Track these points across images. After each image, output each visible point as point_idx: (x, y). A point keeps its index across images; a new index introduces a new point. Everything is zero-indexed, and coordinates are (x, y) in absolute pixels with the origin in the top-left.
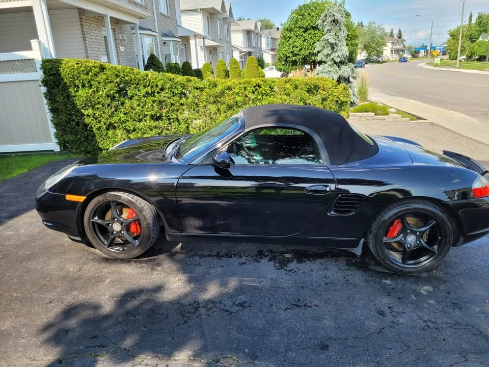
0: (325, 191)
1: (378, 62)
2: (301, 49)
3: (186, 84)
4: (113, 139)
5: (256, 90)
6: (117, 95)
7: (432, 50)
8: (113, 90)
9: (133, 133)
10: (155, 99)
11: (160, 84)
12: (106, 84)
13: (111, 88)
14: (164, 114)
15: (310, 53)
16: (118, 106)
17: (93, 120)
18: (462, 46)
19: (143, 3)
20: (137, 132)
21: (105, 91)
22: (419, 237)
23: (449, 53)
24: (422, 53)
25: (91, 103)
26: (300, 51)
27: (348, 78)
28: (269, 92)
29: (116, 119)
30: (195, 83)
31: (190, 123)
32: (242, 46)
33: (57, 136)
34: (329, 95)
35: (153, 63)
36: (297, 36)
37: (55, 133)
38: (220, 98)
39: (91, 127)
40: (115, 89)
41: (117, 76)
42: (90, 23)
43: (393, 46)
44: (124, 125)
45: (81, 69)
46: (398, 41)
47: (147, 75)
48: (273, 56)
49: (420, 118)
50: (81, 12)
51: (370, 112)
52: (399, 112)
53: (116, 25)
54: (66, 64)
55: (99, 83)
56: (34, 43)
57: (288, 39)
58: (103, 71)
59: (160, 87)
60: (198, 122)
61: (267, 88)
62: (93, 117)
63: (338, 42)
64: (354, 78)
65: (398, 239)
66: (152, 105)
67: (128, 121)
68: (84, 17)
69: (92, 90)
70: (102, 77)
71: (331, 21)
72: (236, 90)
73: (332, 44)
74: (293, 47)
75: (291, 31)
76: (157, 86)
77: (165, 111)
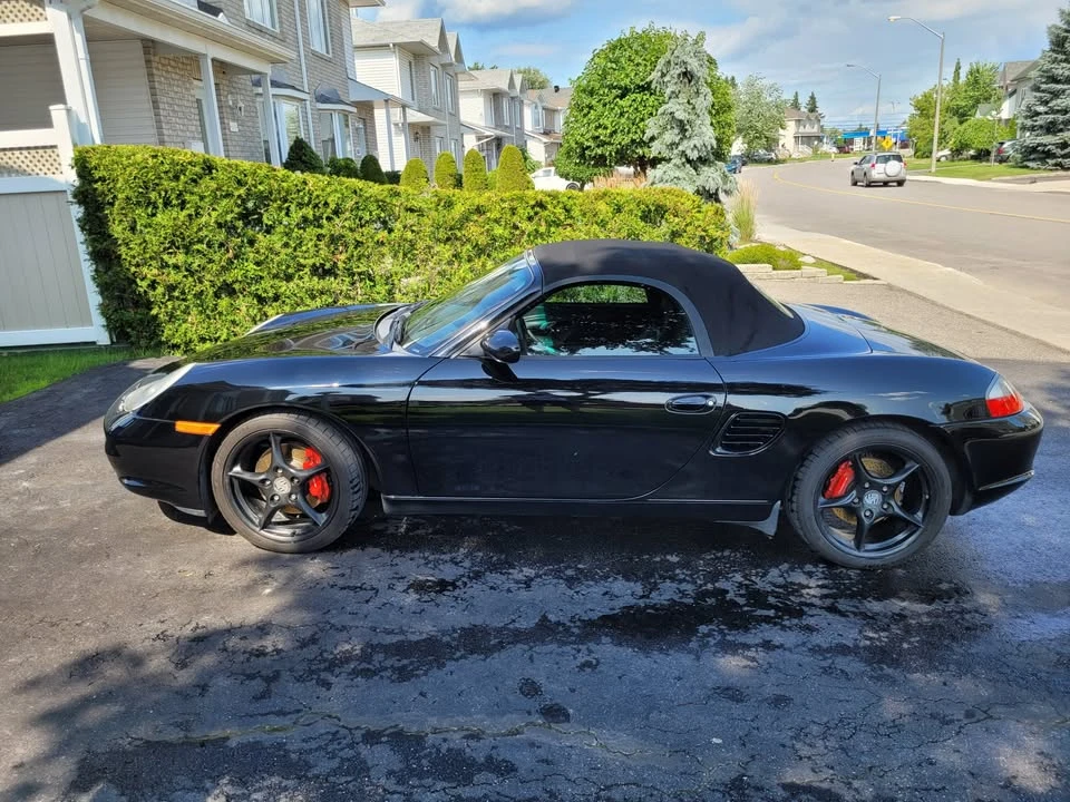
0: (706, 407)
1: (770, 161)
2: (615, 132)
3: (388, 200)
4: (230, 318)
5: (536, 214)
6: (240, 224)
7: (879, 138)
8: (232, 211)
9: (274, 304)
10: (323, 231)
11: (333, 200)
12: (215, 200)
13: (227, 209)
14: (340, 265)
15: (633, 141)
16: (240, 247)
17: (185, 276)
18: (941, 130)
19: (278, 31)
20: (284, 302)
21: (214, 214)
22: (886, 497)
23: (915, 143)
24: (859, 144)
25: (183, 239)
26: (611, 135)
27: (716, 194)
28: (562, 218)
29: (236, 274)
30: (408, 200)
31: (396, 282)
32: (482, 124)
33: (105, 310)
34: (687, 225)
35: (300, 157)
36: (605, 105)
37: (100, 305)
38: (460, 229)
39: (183, 293)
40: (237, 210)
41: (239, 183)
42: (167, 72)
43: (798, 127)
44: (253, 288)
45: (163, 168)
46: (808, 118)
47: (305, 183)
48: (548, 147)
49: (865, 276)
50: (150, 46)
51: (764, 262)
52: (819, 263)
53: (221, 75)
54: (128, 158)
55: (202, 198)
56: (57, 112)
57: (585, 111)
58: (211, 173)
59: (333, 206)
60: (414, 281)
61: (559, 210)
62: (187, 270)
63: (694, 117)
64: (726, 192)
65: (846, 501)
66: (316, 246)
67: (262, 278)
68: (157, 59)
69: (185, 212)
70: (208, 184)
71: (679, 75)
72: (492, 215)
73: (681, 121)
74: (597, 128)
75: (592, 93)
76: (326, 204)
77: (343, 257)
